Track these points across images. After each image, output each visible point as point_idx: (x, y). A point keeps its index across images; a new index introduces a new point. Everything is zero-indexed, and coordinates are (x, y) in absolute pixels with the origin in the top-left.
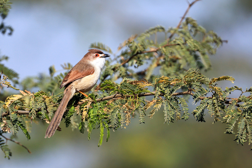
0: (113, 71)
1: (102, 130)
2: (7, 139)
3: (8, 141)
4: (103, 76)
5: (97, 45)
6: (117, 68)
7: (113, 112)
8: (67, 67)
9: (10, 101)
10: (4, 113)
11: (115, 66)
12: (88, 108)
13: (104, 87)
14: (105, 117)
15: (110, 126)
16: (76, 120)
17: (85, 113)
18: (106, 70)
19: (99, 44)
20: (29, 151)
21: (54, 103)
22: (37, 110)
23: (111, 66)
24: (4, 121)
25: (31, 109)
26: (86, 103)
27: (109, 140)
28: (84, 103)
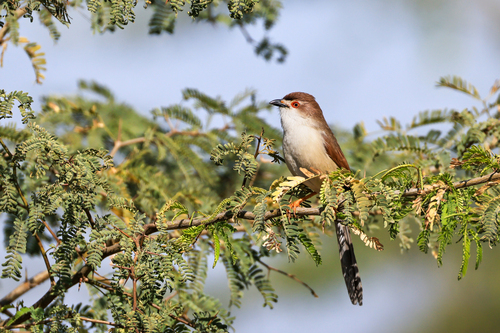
0: (484, 134)
1: (467, 245)
2: (269, 268)
3: (272, 272)
4: (464, 145)
5: (451, 82)
6: (492, 127)
7: (488, 210)
8: (390, 125)
9: (282, 189)
10: (268, 213)
11: (489, 123)
12: (438, 203)
13: (469, 160)
14: (472, 219)
15: (483, 237)
16: (409, 231)
17: (432, 213)
18: (469, 132)
19: (455, 80)
20: (313, 293)
21: (370, 192)
22: (337, 207)
23: (481, 124)
24: (268, 229)
25: (325, 206)
26: (435, 192)
27: (479, 266)
28: (429, 192)
